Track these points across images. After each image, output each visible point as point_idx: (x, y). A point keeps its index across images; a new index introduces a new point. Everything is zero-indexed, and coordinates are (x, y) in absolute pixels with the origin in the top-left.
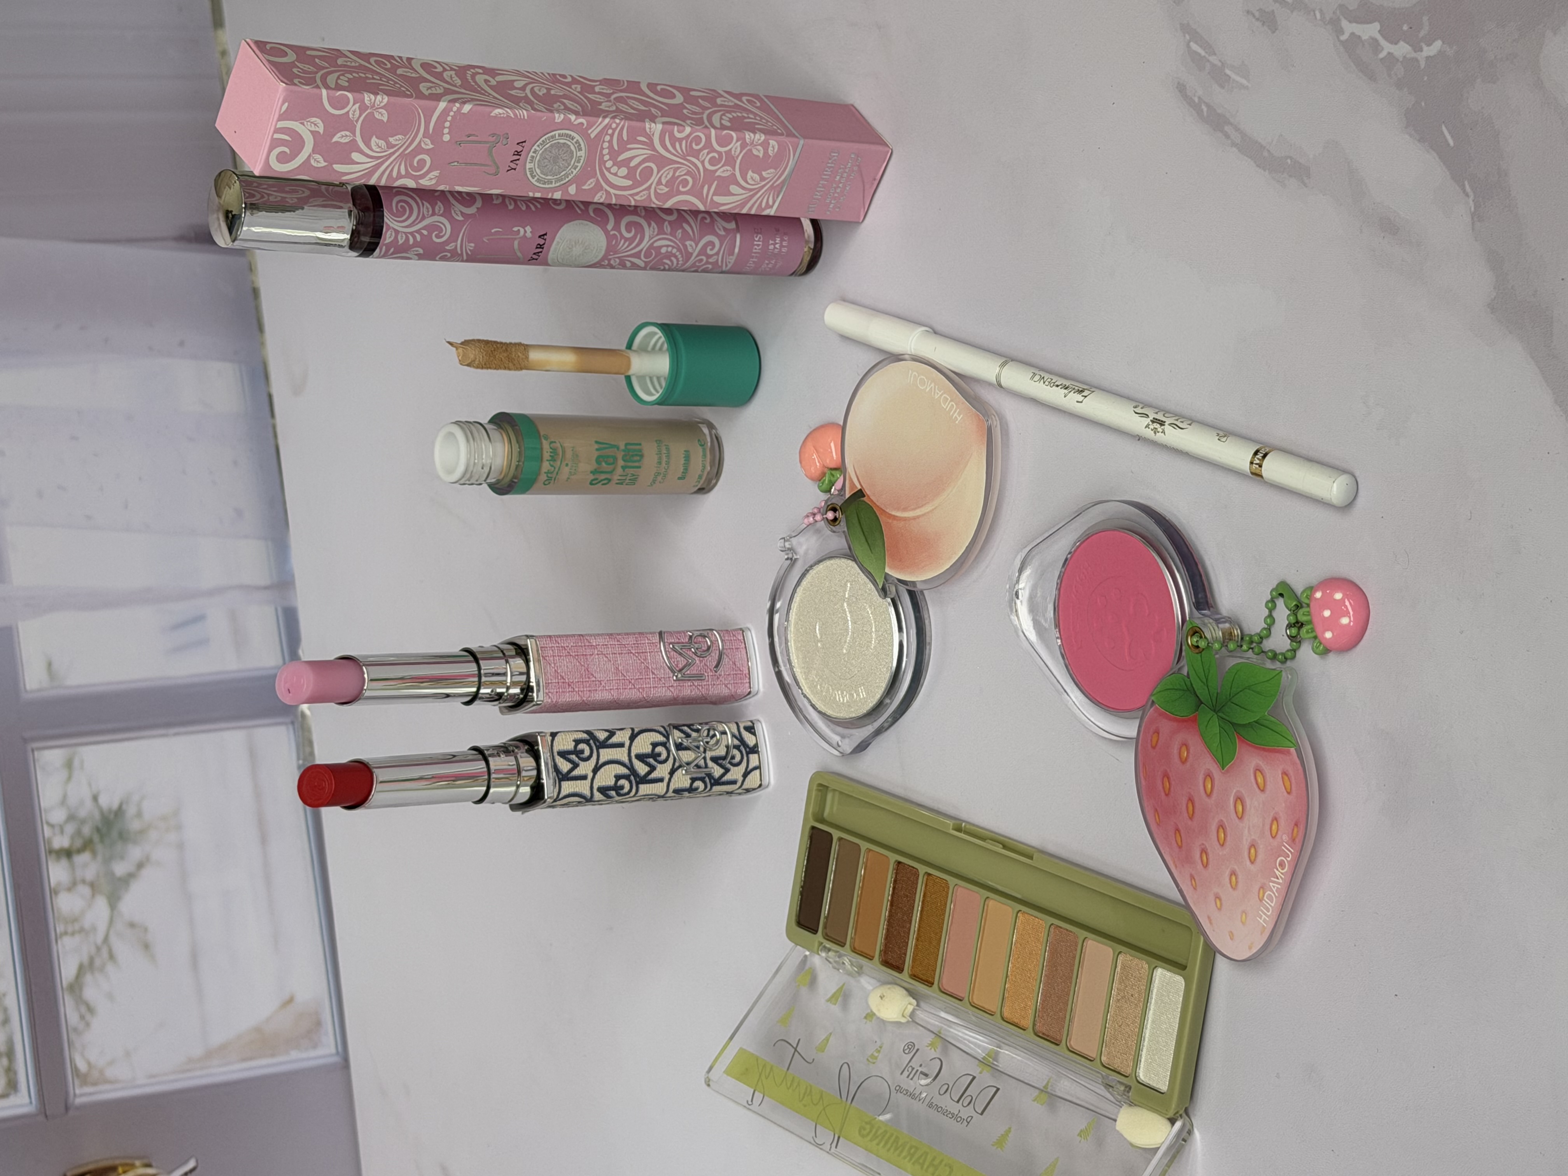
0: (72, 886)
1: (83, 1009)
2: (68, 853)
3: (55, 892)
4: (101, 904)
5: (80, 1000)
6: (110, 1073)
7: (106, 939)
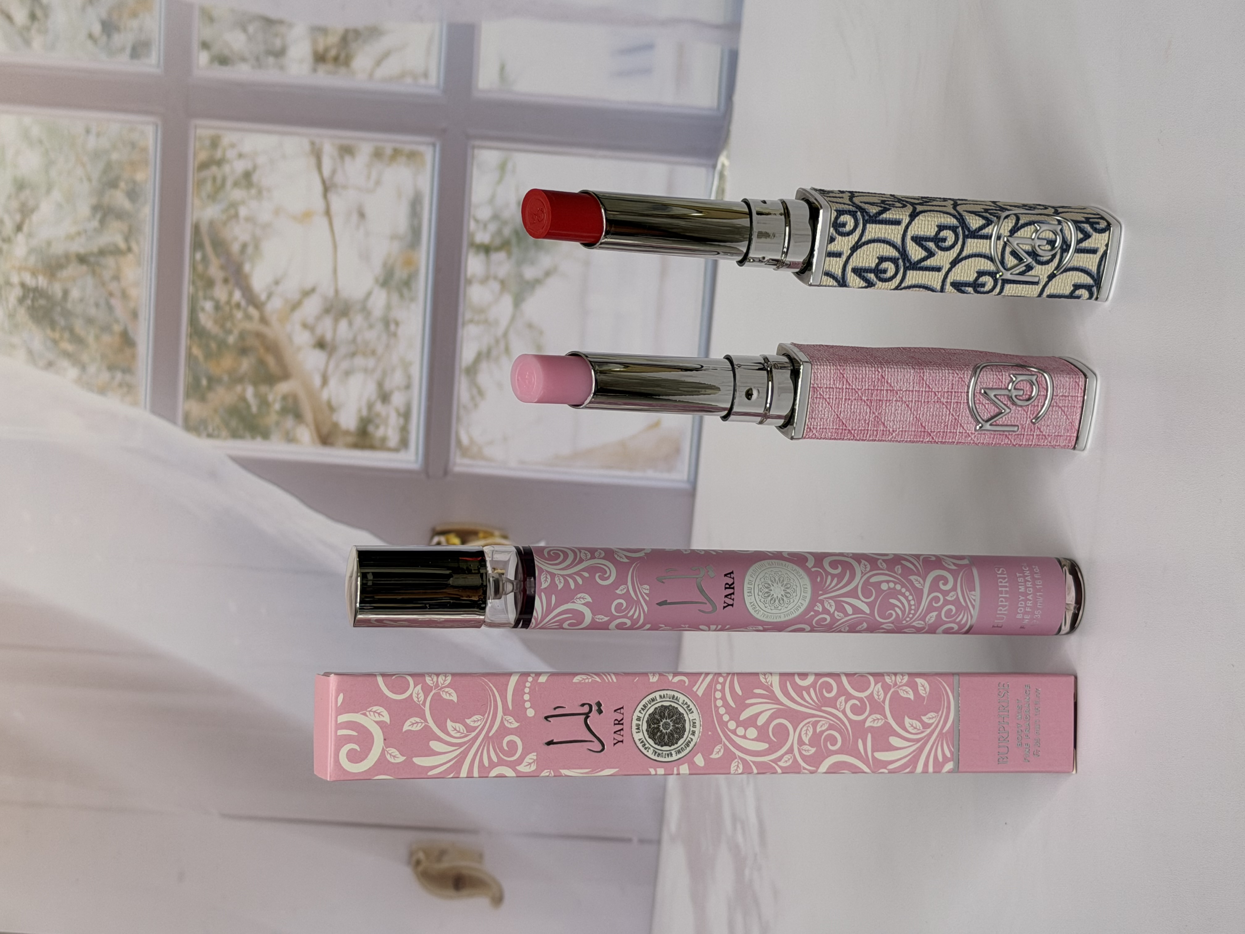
0: (485, 280)
1: (475, 391)
2: (486, 249)
3: (469, 282)
4: (507, 301)
5: (473, 383)
6: (488, 451)
7: (505, 334)
